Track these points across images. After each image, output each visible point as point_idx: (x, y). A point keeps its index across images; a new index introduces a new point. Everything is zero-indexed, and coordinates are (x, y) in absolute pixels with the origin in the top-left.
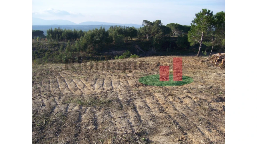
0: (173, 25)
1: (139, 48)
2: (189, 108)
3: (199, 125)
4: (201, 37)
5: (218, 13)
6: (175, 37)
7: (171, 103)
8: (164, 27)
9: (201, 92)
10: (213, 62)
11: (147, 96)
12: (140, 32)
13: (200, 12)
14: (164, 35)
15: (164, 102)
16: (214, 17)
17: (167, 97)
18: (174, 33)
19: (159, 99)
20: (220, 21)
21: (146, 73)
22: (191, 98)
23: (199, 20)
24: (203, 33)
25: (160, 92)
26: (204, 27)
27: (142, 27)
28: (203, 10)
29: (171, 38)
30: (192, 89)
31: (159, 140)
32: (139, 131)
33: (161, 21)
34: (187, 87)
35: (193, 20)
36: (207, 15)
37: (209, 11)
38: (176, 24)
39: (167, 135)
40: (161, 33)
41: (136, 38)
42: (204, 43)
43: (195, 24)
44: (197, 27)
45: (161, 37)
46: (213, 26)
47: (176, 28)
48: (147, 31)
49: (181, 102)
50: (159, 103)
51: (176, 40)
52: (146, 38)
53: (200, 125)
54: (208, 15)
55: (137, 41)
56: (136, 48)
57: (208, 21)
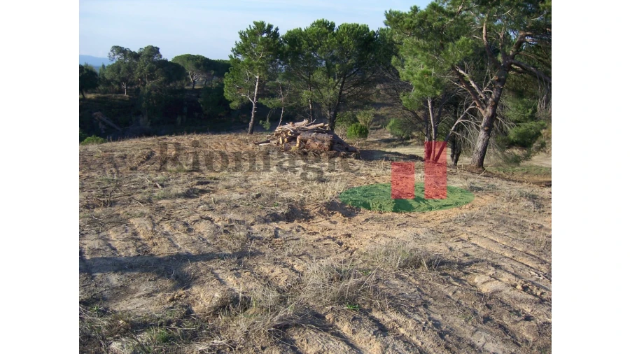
0: (189, 58)
1: (105, 119)
2: (203, 240)
3: (217, 269)
4: (255, 88)
5: (289, 32)
6: (195, 87)
7: (166, 234)
8: (165, 63)
9: (236, 206)
10: (278, 143)
11: (111, 225)
12: (104, 78)
13: (249, 29)
14: (169, 84)
15: (150, 235)
16: (281, 42)
17: (158, 224)
18: (192, 77)
19: (138, 230)
20: (295, 48)
21: (115, 178)
22: (212, 222)
23: (247, 46)
24: (257, 77)
25: (142, 215)
26: (261, 65)
27: (108, 63)
28: (255, 23)
29: (187, 90)
30: (217, 203)
31: (129, 308)
32: (86, 297)
33: (158, 49)
34: (207, 201)
35: (235, 47)
36: (265, 35)
37: (270, 27)
38: (198, 57)
39: (149, 295)
40: (161, 79)
41: (95, 93)
42: (260, 100)
43: (240, 57)
44: (243, 63)
45: (161, 90)
46: (282, 62)
47: (198, 66)
48: (123, 73)
49: (190, 230)
50: (138, 237)
51: (198, 97)
52: (121, 91)
53: (220, 269)
54: (268, 37)
55: (97, 100)
56: (96, 118)
57: (269, 50)
